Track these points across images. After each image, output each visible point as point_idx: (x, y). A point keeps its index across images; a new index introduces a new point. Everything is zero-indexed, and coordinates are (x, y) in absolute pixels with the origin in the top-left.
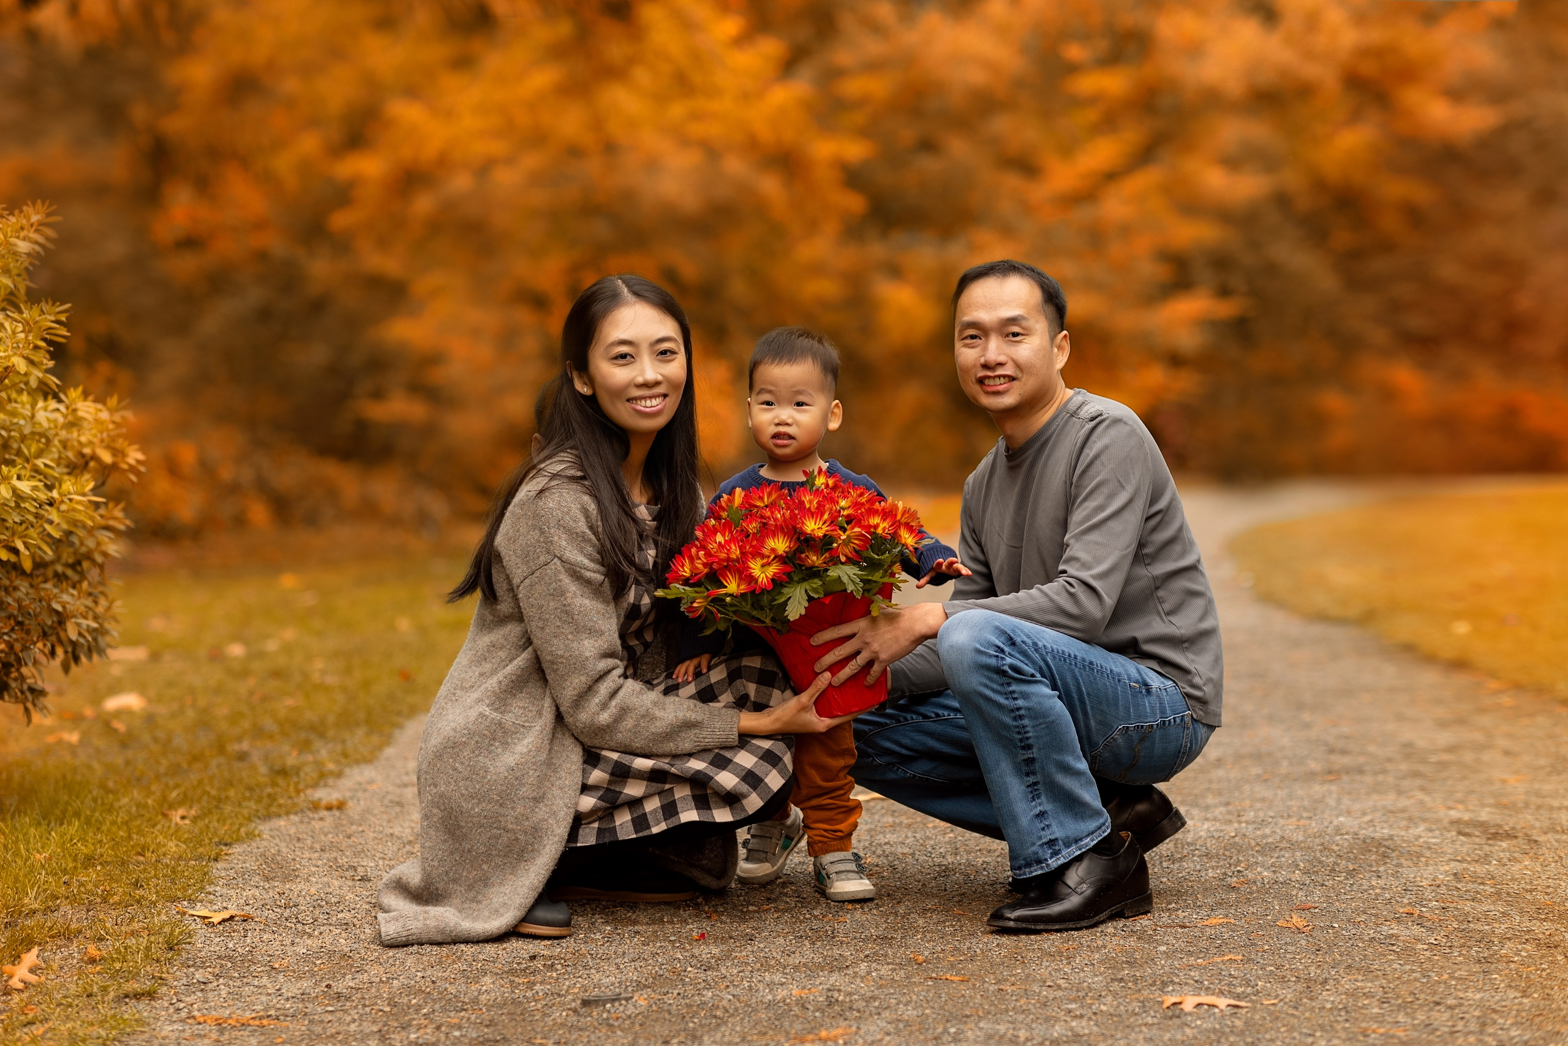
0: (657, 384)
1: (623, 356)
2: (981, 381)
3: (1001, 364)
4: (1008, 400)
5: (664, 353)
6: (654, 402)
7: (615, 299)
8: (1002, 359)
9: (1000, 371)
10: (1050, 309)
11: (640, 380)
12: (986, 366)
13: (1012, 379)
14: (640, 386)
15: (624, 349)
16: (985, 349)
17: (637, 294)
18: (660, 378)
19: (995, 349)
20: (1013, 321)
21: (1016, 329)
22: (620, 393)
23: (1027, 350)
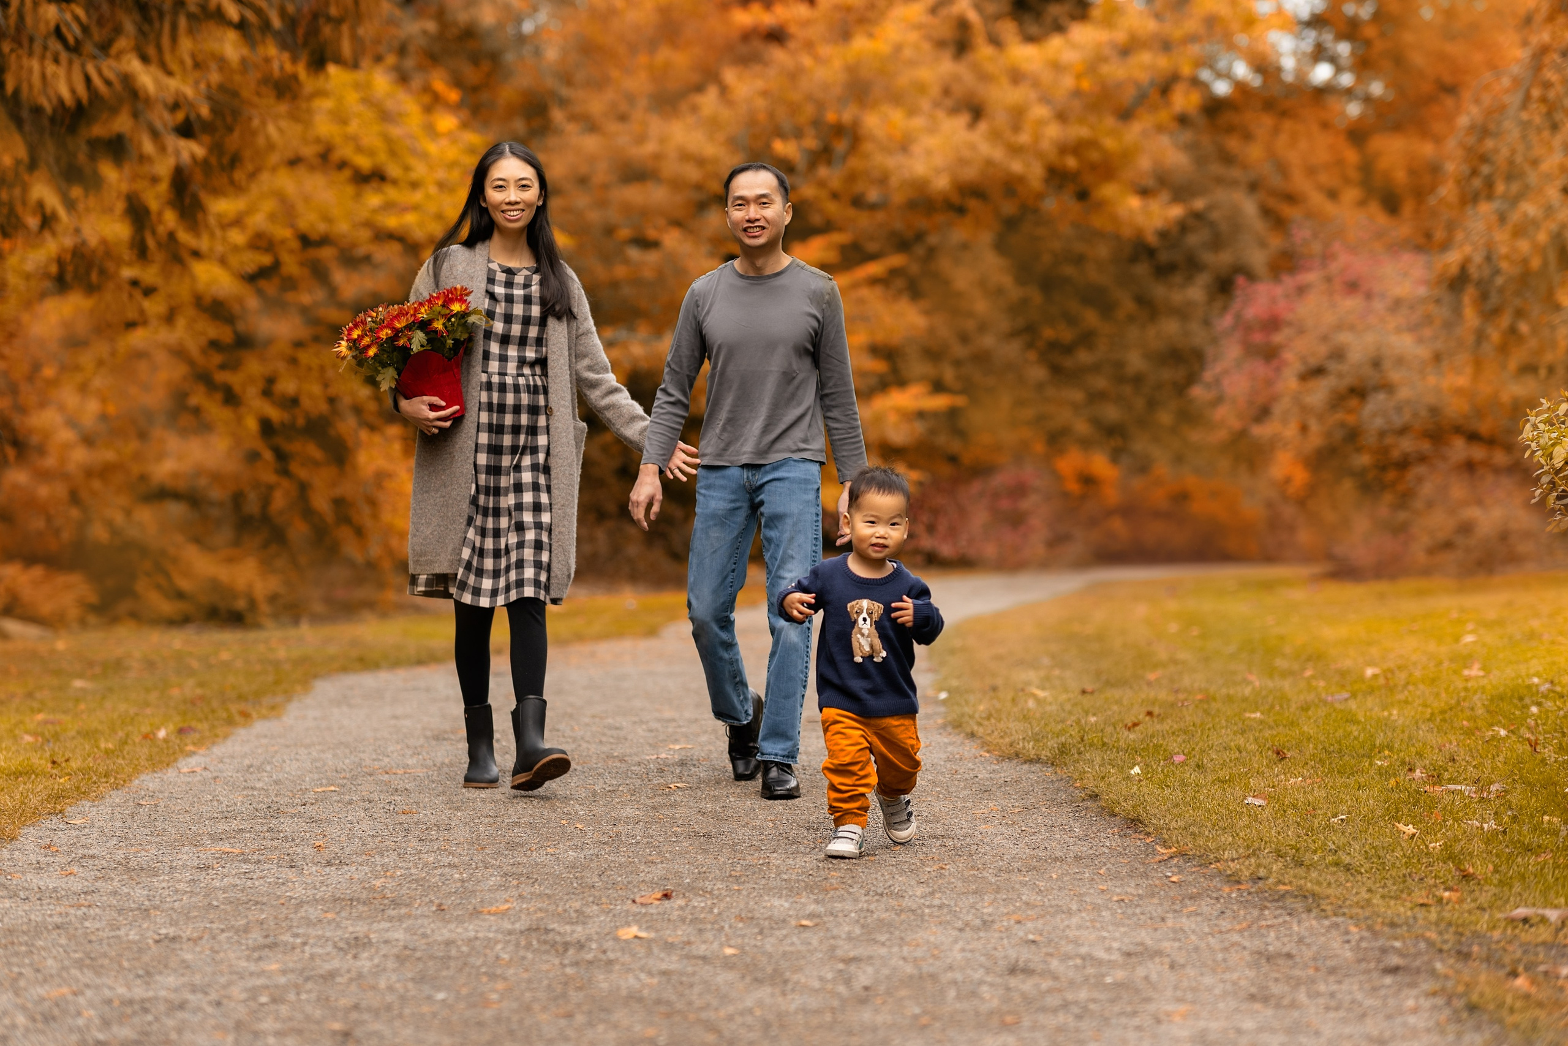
0: (517, 203)
1: (501, 187)
2: (745, 230)
3: (758, 220)
4: (761, 241)
5: (524, 186)
6: (515, 213)
7: (501, 154)
8: (758, 217)
9: (757, 224)
10: (782, 190)
11: (507, 200)
12: (749, 221)
13: (763, 228)
14: (509, 203)
15: (500, 183)
16: (748, 212)
17: (513, 153)
18: (518, 200)
19: (753, 211)
20: (763, 196)
21: (765, 200)
22: (497, 207)
23: (769, 213)
